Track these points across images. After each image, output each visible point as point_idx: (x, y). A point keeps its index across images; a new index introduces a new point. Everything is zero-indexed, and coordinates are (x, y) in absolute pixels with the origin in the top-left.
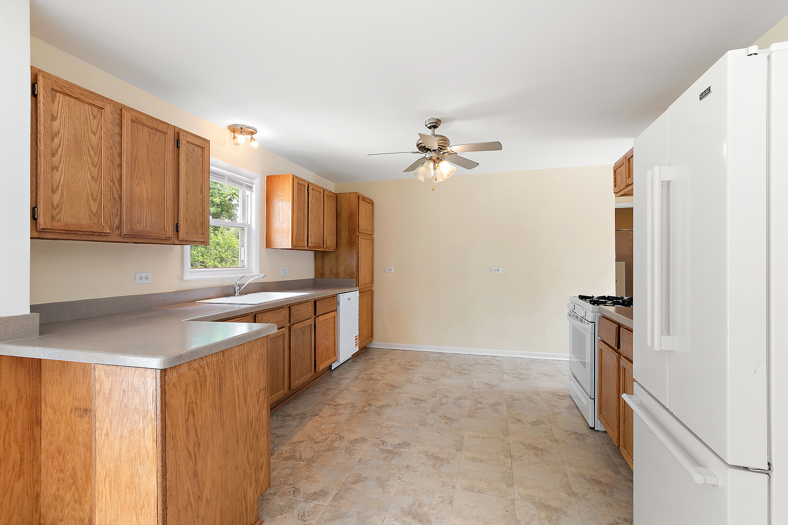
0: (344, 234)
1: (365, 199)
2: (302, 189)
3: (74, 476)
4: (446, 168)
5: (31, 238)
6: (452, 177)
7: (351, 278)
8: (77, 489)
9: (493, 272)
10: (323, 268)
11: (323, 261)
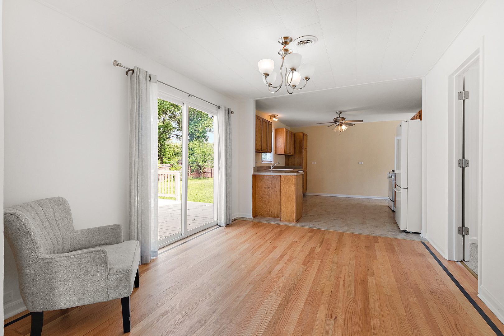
0: (298, 148)
1: (305, 134)
2: (287, 133)
3: (265, 202)
4: (344, 127)
5: (256, 152)
6: (346, 130)
7: (300, 166)
8: (266, 204)
9: (359, 164)
10: (288, 162)
11: (288, 159)
